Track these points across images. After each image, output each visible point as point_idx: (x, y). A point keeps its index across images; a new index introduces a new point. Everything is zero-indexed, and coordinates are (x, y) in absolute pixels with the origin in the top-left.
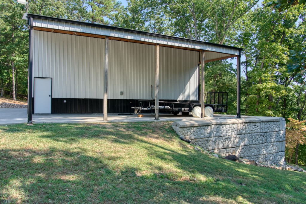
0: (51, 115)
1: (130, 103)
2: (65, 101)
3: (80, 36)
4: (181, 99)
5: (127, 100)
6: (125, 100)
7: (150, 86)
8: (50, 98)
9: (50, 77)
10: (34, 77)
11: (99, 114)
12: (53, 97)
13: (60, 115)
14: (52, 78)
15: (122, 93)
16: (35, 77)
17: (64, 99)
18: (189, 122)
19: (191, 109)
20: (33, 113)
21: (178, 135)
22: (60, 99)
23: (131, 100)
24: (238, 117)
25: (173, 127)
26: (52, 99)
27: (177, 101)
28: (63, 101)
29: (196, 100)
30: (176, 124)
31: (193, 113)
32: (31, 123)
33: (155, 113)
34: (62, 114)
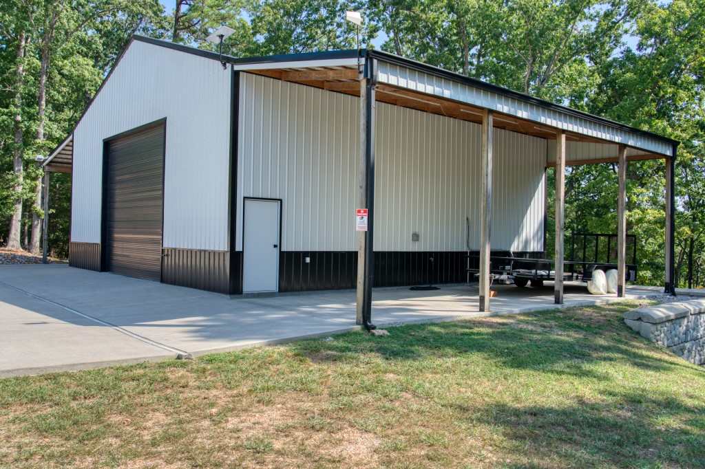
0: (277, 296)
1: (430, 261)
2: (308, 260)
4: (515, 250)
5: (425, 253)
7: (466, 218)
8: (276, 251)
9: (278, 197)
10: (244, 198)
12: (284, 249)
13: (296, 295)
14: (281, 200)
15: (416, 237)
16: (246, 196)
17: (306, 254)
18: (660, 312)
19: (588, 276)
20: (242, 293)
21: (649, 340)
22: (297, 254)
23: (432, 252)
24: (668, 292)
25: (629, 322)
26: (282, 254)
27: (510, 253)
28: (304, 260)
29: (539, 250)
30: (641, 316)
31: (592, 284)
32: (374, 328)
33: (556, 288)
34: (301, 292)
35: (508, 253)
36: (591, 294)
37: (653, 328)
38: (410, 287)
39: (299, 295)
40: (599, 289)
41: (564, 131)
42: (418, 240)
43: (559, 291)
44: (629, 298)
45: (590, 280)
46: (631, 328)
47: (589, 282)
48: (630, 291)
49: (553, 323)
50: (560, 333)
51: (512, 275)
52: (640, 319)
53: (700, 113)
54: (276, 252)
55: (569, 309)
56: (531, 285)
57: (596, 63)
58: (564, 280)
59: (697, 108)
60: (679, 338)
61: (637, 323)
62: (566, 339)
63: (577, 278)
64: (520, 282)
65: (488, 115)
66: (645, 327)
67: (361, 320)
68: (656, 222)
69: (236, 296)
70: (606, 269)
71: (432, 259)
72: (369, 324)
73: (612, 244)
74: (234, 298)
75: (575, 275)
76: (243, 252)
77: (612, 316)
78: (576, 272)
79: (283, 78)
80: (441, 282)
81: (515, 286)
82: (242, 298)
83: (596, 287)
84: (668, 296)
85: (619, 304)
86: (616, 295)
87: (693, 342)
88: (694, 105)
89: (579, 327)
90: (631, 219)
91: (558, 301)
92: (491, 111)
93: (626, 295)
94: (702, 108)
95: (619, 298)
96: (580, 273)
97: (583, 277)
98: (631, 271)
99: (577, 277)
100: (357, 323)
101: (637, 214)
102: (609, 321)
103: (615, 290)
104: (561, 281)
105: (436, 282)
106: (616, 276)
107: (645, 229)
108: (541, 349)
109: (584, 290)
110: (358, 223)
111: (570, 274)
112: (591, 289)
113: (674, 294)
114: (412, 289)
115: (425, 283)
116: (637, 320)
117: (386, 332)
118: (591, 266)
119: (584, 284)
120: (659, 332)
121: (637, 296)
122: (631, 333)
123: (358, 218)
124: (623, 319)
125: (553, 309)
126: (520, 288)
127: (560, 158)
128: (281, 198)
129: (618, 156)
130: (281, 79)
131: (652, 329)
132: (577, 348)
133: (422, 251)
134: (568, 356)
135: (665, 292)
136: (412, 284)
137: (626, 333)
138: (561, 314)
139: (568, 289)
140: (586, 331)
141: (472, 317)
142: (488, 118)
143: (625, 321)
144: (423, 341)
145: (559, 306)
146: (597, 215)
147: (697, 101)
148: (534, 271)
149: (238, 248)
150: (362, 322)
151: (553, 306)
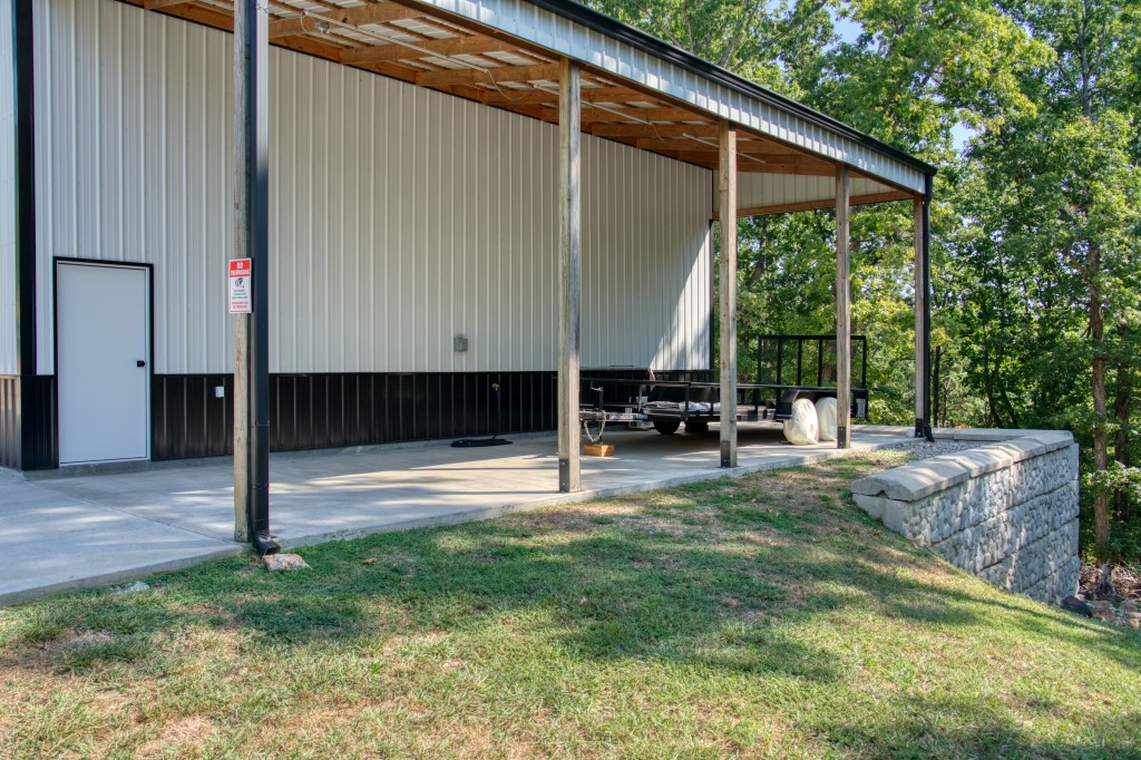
0: (149, 469)
1: (492, 390)
2: (220, 392)
3: (284, 50)
4: (660, 367)
5: (482, 375)
6: (475, 373)
8: (144, 374)
9: (143, 261)
10: (56, 259)
11: (372, 447)
12: (162, 368)
14: (151, 266)
15: (462, 344)
16: (59, 254)
17: (215, 379)
18: (925, 476)
19: (784, 410)
20: (56, 466)
21: (900, 535)
22: (196, 380)
23: (497, 373)
24: (921, 436)
25: (862, 500)
26: (157, 381)
27: (649, 373)
28: (212, 392)
29: (702, 368)
30: (884, 489)
31: (792, 426)
32: (274, 550)
33: (724, 436)
34: (207, 459)
35: (644, 374)
36: (791, 444)
37: (906, 510)
38: (451, 441)
39: (202, 465)
40: (805, 435)
41: (733, 125)
42: (465, 349)
43: (728, 443)
44: (857, 448)
45: (789, 418)
46: (866, 513)
47: (786, 422)
48: (858, 435)
49: (710, 511)
50: (723, 535)
51: (641, 412)
52: (882, 493)
53: (947, 156)
54: (143, 378)
55: (748, 477)
56: (687, 430)
57: (795, 67)
58: (739, 419)
59: (942, 150)
60: (951, 525)
61: (877, 501)
62: (736, 548)
63: (765, 416)
64: (666, 425)
65: (570, 70)
66: (893, 509)
67: (245, 530)
68: (894, 321)
69: (40, 473)
70: (816, 397)
71: (496, 386)
72: (262, 540)
73: (826, 357)
74: (38, 478)
75: (761, 409)
76: (55, 377)
77: (831, 489)
78: (763, 404)
79: (146, 4)
80: (516, 429)
81: (656, 432)
82: (57, 477)
83: (799, 431)
84: (921, 443)
85: (840, 461)
86: (835, 444)
87: (973, 528)
88: (938, 146)
89: (764, 518)
90: (855, 314)
91: (726, 462)
92: (577, 64)
93: (852, 444)
94: (950, 149)
95: (840, 450)
96: (772, 406)
97: (777, 412)
98: (858, 401)
99: (765, 412)
100: (238, 539)
101: (864, 307)
102: (825, 499)
103: (833, 436)
104: (732, 422)
105: (506, 430)
106: (834, 409)
107: (878, 332)
108: (672, 590)
109: (777, 437)
110: (231, 293)
111: (752, 408)
112: (791, 435)
113: (930, 439)
114: (455, 445)
115: (481, 433)
116: (877, 495)
117: (297, 560)
118: (789, 393)
119: (778, 426)
120: (918, 518)
121: (875, 445)
122: (866, 523)
123: (233, 281)
124: (851, 495)
125: (717, 478)
126: (666, 437)
127: (727, 179)
128: (150, 262)
129: (833, 195)
130: (142, 7)
131: (906, 514)
132: (755, 575)
133: (476, 370)
134: (734, 602)
135: (916, 436)
136: (457, 435)
137: (857, 525)
138: (730, 490)
139: (746, 437)
140: (779, 527)
141: (539, 505)
142: (570, 77)
143: (855, 498)
144: (385, 583)
145: (728, 472)
146: (800, 310)
147: (942, 139)
148: (682, 405)
149: (44, 367)
150: (246, 536)
151: (716, 473)
